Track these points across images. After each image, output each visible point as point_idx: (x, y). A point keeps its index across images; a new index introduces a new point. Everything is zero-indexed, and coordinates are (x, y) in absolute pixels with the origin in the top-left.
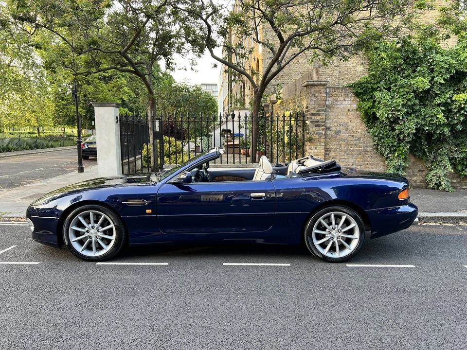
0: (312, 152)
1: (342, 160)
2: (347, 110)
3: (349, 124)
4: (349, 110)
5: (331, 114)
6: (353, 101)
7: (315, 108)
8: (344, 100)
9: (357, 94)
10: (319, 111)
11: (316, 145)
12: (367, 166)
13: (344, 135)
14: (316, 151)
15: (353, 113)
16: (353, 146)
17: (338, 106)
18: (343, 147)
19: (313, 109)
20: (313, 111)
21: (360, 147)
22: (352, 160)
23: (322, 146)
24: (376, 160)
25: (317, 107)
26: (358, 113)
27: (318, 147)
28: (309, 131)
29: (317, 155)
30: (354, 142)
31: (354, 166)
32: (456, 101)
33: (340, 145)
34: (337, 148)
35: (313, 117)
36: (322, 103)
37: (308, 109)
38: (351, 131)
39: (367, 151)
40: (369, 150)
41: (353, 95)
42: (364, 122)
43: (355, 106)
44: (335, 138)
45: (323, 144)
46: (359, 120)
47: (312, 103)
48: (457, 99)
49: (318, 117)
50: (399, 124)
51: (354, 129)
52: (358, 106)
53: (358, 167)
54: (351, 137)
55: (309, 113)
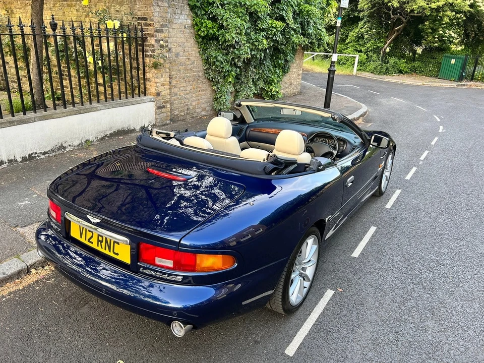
0: (159, 81)
1: (182, 88)
2: (183, 27)
3: (186, 44)
4: (185, 28)
5: (171, 30)
6: (188, 15)
7: (159, 22)
8: (181, 14)
9: (192, 8)
10: (162, 26)
11: (162, 72)
12: (200, 93)
13: (182, 59)
14: (162, 79)
15: (188, 30)
16: (189, 71)
17: (177, 21)
18: (182, 73)
19: (158, 23)
20: (157, 26)
21: (194, 72)
22: (189, 88)
23: (167, 72)
24: (205, 86)
25: (160, 21)
26: (192, 31)
27: (164, 74)
28: (154, 54)
29: (163, 85)
30: (190, 67)
31: (190, 94)
32: (273, 27)
33: (180, 70)
34: (177, 74)
35: (157, 34)
36: (164, 15)
37: (148, 22)
38: (187, 53)
39: (199, 76)
40: (200, 75)
41: (188, 8)
42: (198, 42)
43: (190, 22)
44: (175, 62)
45: (168, 71)
46: (193, 40)
47: (156, 14)
48: (274, 25)
49: (162, 34)
50: (234, 48)
51: (190, 50)
52: (194, 23)
53: (194, 95)
54: (187, 60)
55: (152, 28)
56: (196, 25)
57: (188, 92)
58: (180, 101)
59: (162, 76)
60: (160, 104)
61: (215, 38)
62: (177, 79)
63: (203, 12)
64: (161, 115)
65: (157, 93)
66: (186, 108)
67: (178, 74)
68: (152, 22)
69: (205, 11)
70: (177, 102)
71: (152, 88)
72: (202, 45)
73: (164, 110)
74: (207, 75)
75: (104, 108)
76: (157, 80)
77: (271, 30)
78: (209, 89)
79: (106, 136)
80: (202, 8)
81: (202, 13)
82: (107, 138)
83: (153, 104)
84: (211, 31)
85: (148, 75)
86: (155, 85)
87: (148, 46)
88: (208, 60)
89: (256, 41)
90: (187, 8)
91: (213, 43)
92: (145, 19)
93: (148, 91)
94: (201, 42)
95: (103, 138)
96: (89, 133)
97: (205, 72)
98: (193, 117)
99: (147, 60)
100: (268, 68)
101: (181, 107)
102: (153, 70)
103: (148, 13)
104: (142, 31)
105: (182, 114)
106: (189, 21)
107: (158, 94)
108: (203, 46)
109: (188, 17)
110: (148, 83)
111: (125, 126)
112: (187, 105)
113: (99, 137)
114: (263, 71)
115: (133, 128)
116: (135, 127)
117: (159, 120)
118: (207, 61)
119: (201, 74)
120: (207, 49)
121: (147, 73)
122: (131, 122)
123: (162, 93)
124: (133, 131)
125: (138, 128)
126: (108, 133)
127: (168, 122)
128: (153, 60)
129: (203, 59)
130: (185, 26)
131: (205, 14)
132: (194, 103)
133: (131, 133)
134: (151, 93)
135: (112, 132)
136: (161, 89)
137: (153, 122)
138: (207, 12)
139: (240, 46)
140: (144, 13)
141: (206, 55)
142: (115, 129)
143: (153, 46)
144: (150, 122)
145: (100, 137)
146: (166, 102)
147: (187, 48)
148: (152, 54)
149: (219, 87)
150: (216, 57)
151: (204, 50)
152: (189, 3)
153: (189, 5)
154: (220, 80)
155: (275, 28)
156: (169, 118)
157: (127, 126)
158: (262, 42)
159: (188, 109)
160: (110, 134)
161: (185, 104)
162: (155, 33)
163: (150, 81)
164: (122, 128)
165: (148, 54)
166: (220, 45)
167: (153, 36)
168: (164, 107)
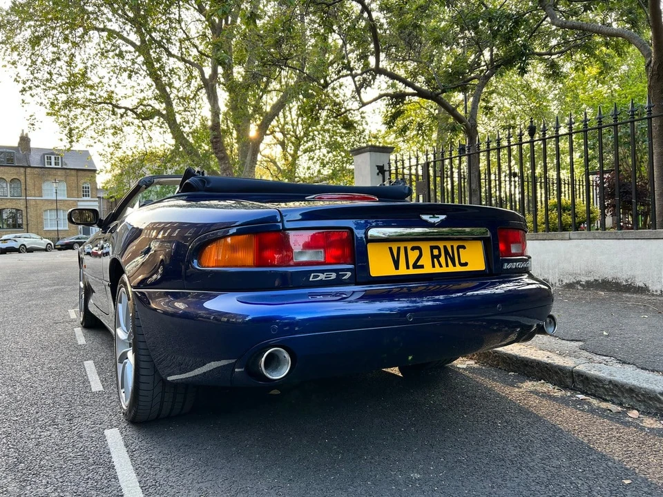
75: (576, 236)
79: (578, 282)
82: (579, 287)
95: (570, 286)
96: (548, 270)
111: (623, 276)
113: (566, 281)
115: (641, 284)
124: (643, 290)
126: (584, 279)
135: (592, 279)
142: (598, 276)
145: (568, 282)
157: (625, 277)
160: (587, 282)
164: (613, 278)
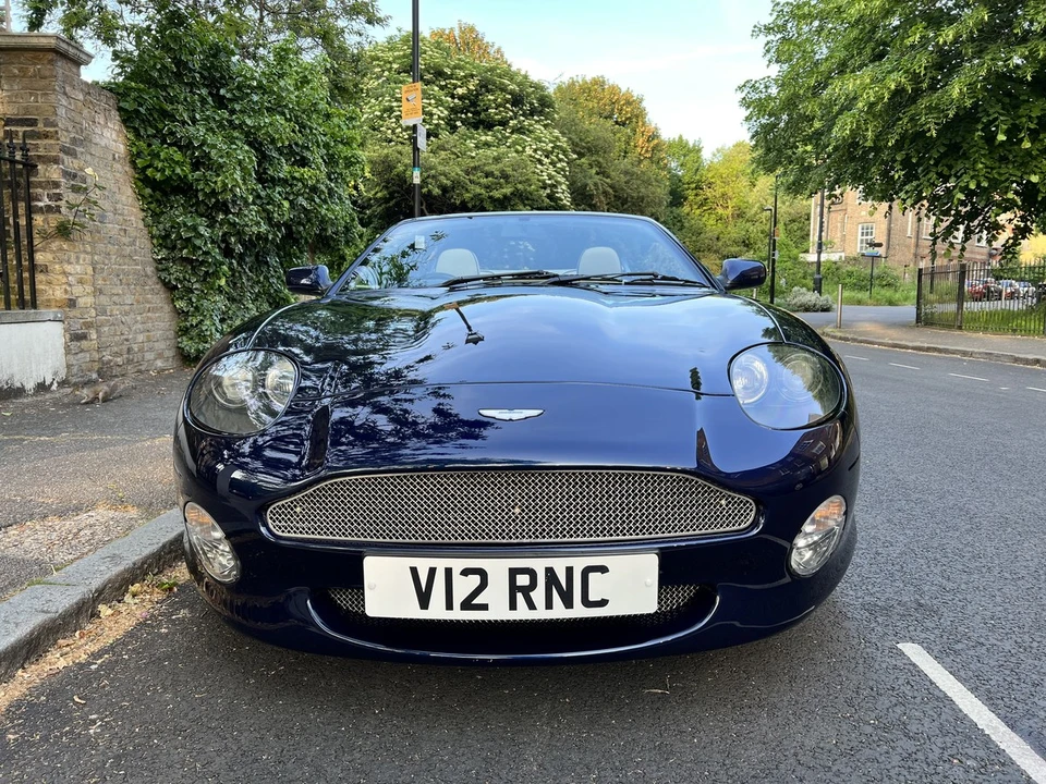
0: (72, 271)
1: (115, 298)
2: (111, 158)
3: (118, 196)
4: (114, 159)
6: (118, 132)
7: (67, 131)
8: (106, 126)
9: (128, 118)
10: (74, 141)
11: (77, 250)
12: (149, 314)
13: (112, 228)
14: (78, 268)
15: (117, 166)
16: (127, 261)
17: (97, 140)
18: (113, 261)
19: (65, 133)
20: (65, 139)
21: (137, 264)
22: (129, 299)
23: (87, 253)
24: (159, 298)
25: (70, 129)
26: (127, 169)
27: (82, 256)
28: (58, 203)
29: (81, 282)
30: (128, 250)
31: (132, 316)
32: (294, 178)
33: (109, 254)
34: (104, 263)
35: (65, 157)
36: (78, 119)
37: (41, 127)
38: (120, 217)
39: (147, 276)
40: (149, 273)
41: (118, 118)
42: (143, 196)
43: (121, 148)
44: (99, 232)
45: (89, 249)
46: (130, 190)
47: (62, 111)
48: (297, 175)
49: (74, 161)
50: (227, 212)
51: (126, 212)
52: (134, 150)
53: (139, 318)
54: (122, 233)
55: (52, 142)
56: (139, 155)
57: (127, 308)
58: (112, 327)
59: (78, 258)
60: (77, 327)
61: (184, 188)
62: (105, 274)
63: (151, 131)
64: (80, 355)
65: (70, 300)
66: (125, 348)
67: (107, 262)
68: (52, 129)
69: (156, 128)
70: (106, 329)
71: (51, 289)
72: (151, 203)
73: (84, 344)
74: (163, 275)
76: (68, 268)
77: (291, 185)
78: (167, 308)
80: (149, 121)
81: (149, 133)
83: (58, 328)
84: (178, 170)
85: (39, 257)
86: (64, 280)
87: (40, 185)
88: (167, 236)
89: (268, 204)
90: (115, 115)
91: (178, 201)
92: (33, 122)
93: (40, 299)
94: (151, 196)
97: (157, 269)
98: (140, 371)
99: (38, 220)
100: (276, 272)
101: (117, 344)
102: (55, 245)
103: (37, 108)
104: (24, 148)
105: (119, 360)
106: (122, 146)
107: (72, 303)
108: (153, 206)
109: (118, 136)
110: (39, 277)
112: (127, 340)
114: (266, 278)
116: (25, 384)
117: (75, 370)
118: (164, 241)
119: (150, 270)
120: (163, 213)
121: (37, 251)
122: (15, 369)
123: (81, 302)
125: (30, 385)
127: (94, 376)
128: (54, 219)
129: (152, 237)
130: (114, 155)
131: (154, 136)
132: (141, 338)
133: (16, 397)
134: (49, 301)
136: (77, 290)
137: (62, 375)
138: (159, 131)
139: (240, 209)
140: (26, 108)
141: (161, 227)
143: (56, 185)
144: (55, 374)
146: (88, 325)
147: (119, 206)
148: (53, 204)
149: (194, 300)
150: (194, 228)
151: (156, 216)
152: (121, 104)
153: (120, 109)
154: (196, 286)
155: (300, 180)
156: (96, 366)
158: (280, 206)
159: (129, 350)
161: (123, 337)
162: (61, 155)
163: (45, 270)
165: (41, 204)
166: (192, 206)
167: (56, 161)
168: (83, 337)
